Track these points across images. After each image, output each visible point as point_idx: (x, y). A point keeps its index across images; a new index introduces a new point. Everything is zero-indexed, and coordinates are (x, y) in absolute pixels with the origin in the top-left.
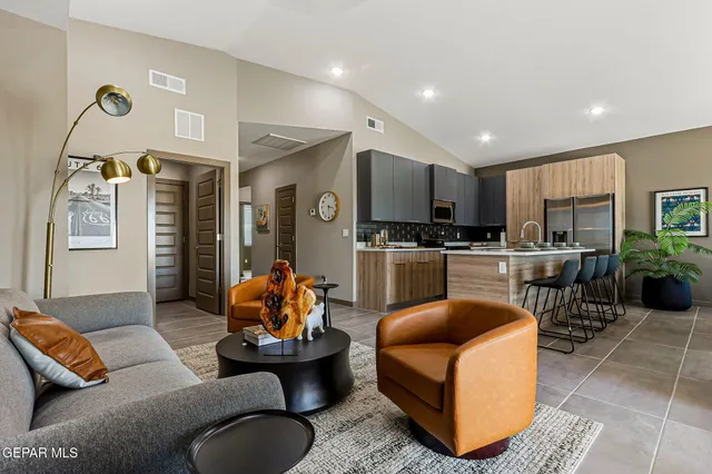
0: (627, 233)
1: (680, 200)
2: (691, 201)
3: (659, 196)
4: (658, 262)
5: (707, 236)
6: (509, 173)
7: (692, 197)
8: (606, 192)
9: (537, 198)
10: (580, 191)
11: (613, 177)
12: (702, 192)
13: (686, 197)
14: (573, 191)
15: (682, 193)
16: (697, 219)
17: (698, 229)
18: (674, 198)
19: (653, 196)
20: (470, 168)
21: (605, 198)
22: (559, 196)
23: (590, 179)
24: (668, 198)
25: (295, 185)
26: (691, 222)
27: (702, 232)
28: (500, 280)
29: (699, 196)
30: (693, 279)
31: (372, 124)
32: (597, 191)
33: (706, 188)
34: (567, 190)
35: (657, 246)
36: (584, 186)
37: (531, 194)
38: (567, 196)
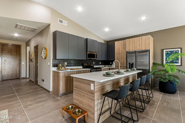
0: (154, 64)
1: (172, 52)
2: (175, 53)
3: (165, 51)
4: (165, 75)
5: (181, 65)
6: (116, 42)
7: (176, 51)
8: (147, 49)
9: (124, 51)
10: (138, 49)
11: (149, 44)
12: (179, 50)
13: (174, 51)
14: (136, 48)
15: (172, 50)
16: (178, 59)
17: (178, 63)
18: (170, 51)
19: (162, 50)
20: (105, 41)
21: (146, 51)
22: (131, 50)
23: (141, 44)
24: (168, 52)
25: (38, 45)
26: (176, 60)
27: (179, 64)
28: (91, 93)
29: (178, 51)
30: (177, 82)
31: (61, 21)
32: (143, 49)
33: (181, 48)
34: (134, 49)
35: (164, 69)
36: (139, 46)
37: (123, 50)
38: (134, 50)
